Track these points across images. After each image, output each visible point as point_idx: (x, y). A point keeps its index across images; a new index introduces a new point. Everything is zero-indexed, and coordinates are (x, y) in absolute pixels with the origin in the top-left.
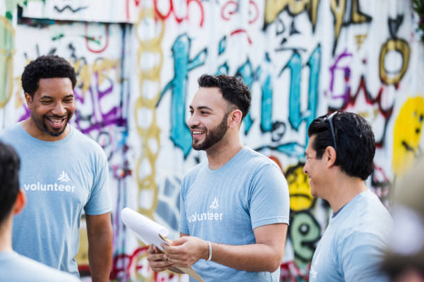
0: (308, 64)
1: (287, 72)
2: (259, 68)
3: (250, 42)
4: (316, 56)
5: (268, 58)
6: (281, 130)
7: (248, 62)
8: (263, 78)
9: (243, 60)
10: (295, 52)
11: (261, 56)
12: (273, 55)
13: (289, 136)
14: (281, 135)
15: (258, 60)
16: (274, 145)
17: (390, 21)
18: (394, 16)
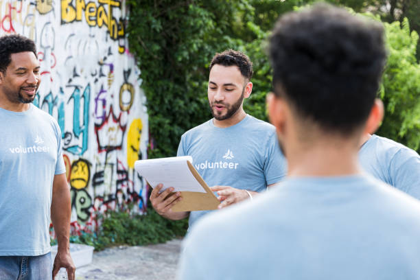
0: (83, 96)
1: (72, 100)
2: (56, 97)
3: (52, 80)
4: (87, 91)
5: (61, 91)
6: (69, 138)
7: (51, 93)
8: (59, 104)
9: (48, 92)
10: (77, 88)
11: (58, 90)
12: (65, 89)
13: (74, 142)
14: (69, 141)
15: (56, 92)
16: (66, 147)
17: (125, 72)
18: (126, 69)
